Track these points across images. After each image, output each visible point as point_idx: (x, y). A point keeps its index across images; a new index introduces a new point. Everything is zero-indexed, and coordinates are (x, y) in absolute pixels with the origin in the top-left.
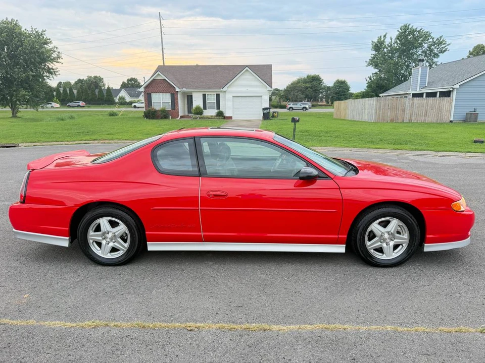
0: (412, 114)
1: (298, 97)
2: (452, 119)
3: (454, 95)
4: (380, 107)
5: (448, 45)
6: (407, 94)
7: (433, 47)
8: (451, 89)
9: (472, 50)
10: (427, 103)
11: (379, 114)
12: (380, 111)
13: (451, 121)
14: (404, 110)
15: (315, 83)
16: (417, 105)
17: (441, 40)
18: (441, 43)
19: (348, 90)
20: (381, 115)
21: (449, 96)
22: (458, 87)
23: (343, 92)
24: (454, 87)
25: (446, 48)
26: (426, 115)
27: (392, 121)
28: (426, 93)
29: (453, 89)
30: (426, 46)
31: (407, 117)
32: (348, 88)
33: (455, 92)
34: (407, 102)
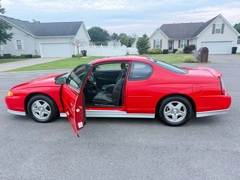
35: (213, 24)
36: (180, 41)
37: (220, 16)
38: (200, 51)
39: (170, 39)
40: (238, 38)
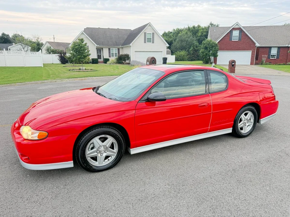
35: (144, 33)
36: (110, 49)
37: (150, 25)
38: (149, 62)
39: (98, 46)
40: (167, 48)
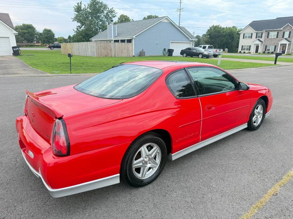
0: (115, 52)
1: (19, 39)
2: (134, 55)
3: (133, 41)
4: (98, 48)
5: (116, 13)
6: (111, 40)
7: (109, 14)
8: (132, 39)
9: (119, 17)
10: (122, 45)
11: (98, 52)
12: (98, 50)
13: (134, 56)
14: (111, 50)
15: (30, 30)
16: (117, 47)
17: (113, 10)
18: (113, 11)
19: (54, 36)
20: (99, 53)
21: (131, 42)
22: (135, 37)
23: (50, 37)
24: (133, 37)
25: (115, 15)
26: (122, 53)
27: (106, 56)
28: (121, 40)
29: (133, 38)
30: (105, 12)
31: (113, 53)
32: (53, 35)
33: (133, 40)
34: (112, 45)
